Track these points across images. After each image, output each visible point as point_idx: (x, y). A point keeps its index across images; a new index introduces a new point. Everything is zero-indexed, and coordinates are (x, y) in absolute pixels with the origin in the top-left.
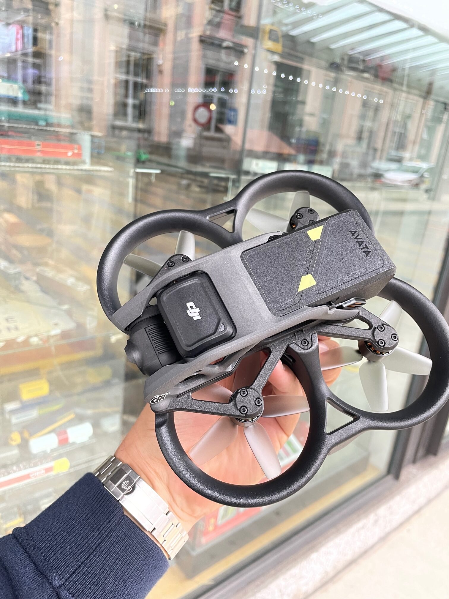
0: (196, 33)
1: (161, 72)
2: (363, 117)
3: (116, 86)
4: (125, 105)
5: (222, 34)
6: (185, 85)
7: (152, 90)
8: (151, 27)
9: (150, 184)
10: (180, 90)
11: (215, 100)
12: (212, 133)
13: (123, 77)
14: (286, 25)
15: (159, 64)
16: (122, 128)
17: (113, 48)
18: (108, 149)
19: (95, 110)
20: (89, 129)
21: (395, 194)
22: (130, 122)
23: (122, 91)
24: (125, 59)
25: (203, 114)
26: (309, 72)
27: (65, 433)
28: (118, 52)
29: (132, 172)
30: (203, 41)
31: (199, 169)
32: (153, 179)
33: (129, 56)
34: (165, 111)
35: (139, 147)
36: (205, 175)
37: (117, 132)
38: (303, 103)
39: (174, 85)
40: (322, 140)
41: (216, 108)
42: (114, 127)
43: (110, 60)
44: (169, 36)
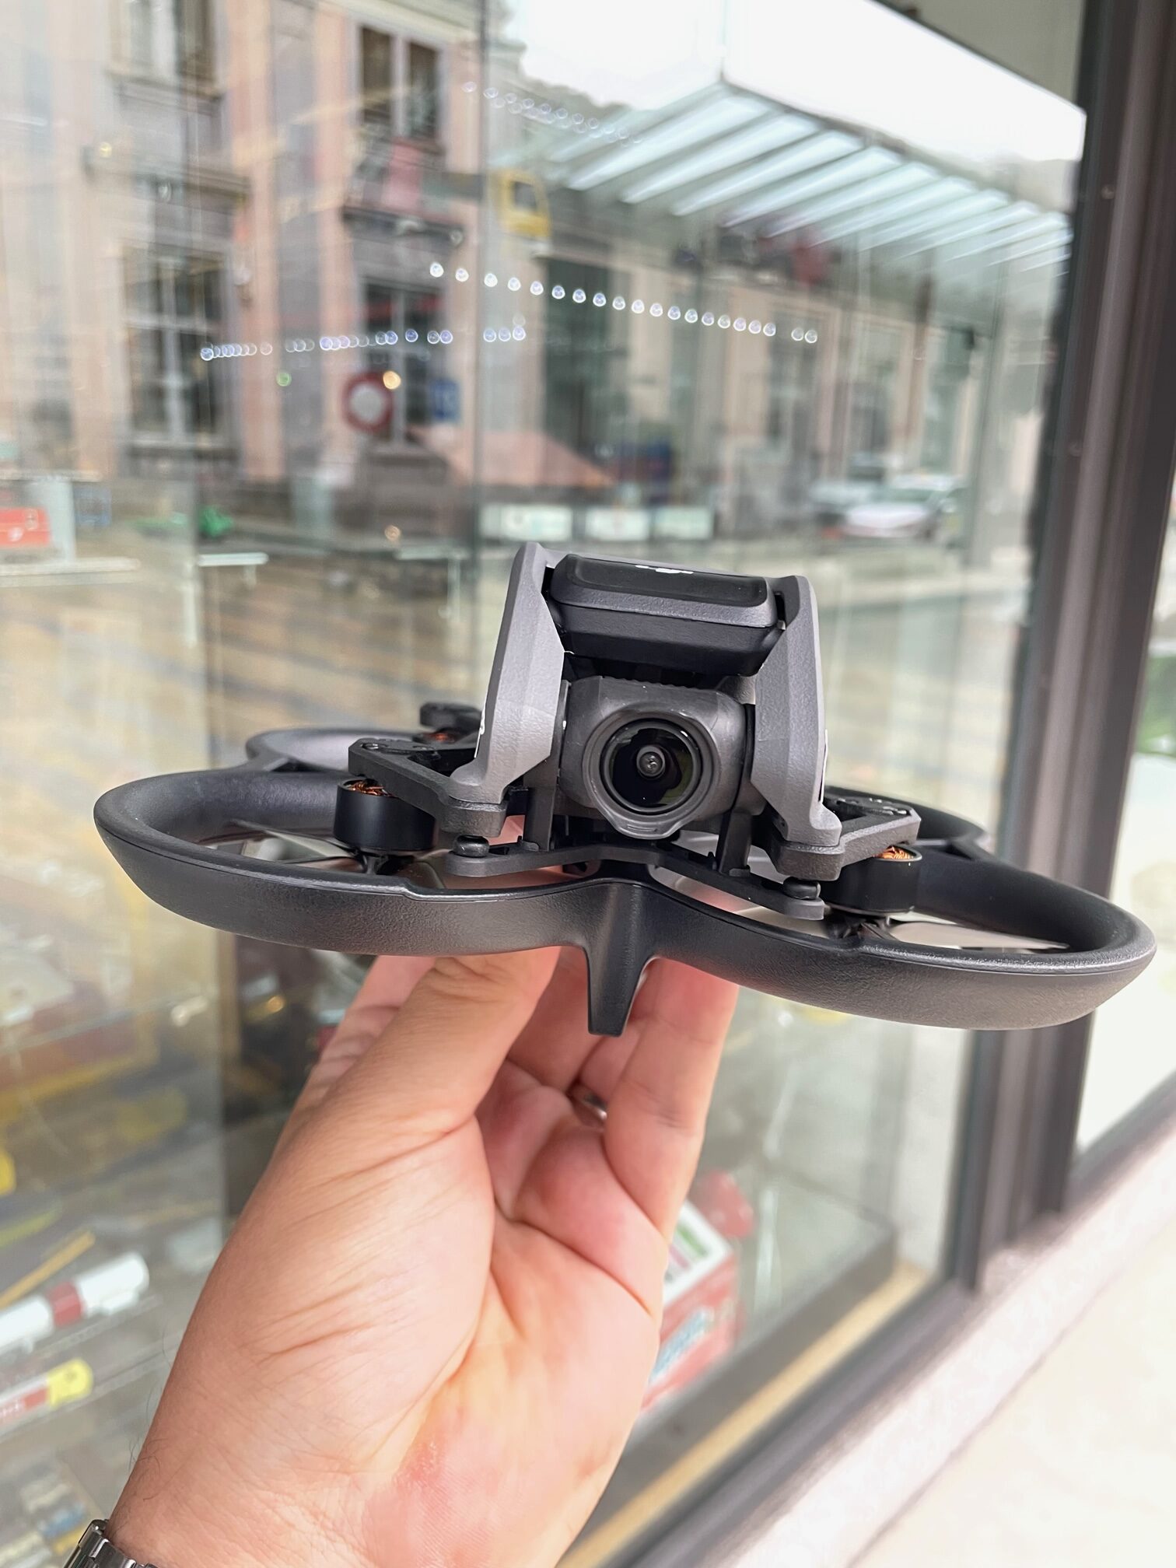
0: (329, 198)
1: (247, 302)
2: (776, 378)
3: (131, 344)
4: (158, 394)
5: (395, 196)
6: (313, 331)
7: (228, 351)
8: (206, 190)
9: (243, 591)
10: (300, 346)
11: (399, 362)
12: (397, 447)
13: (148, 322)
14: (556, 164)
15: (239, 283)
16: (156, 454)
17: (112, 250)
18: (123, 512)
19: (81, 411)
20: (66, 463)
21: (877, 560)
22: (177, 434)
23: (148, 358)
24: (146, 276)
25: (368, 400)
26: (627, 276)
27: (72, 1291)
28: (128, 259)
29: (189, 566)
30: (349, 216)
31: (371, 543)
32: (251, 579)
33: (157, 268)
34: (270, 401)
35: (202, 499)
36: (388, 556)
37: (144, 464)
38: (623, 353)
39: (285, 333)
40: (679, 444)
41: (402, 381)
42: (135, 454)
43: (110, 283)
44: (261, 209)
